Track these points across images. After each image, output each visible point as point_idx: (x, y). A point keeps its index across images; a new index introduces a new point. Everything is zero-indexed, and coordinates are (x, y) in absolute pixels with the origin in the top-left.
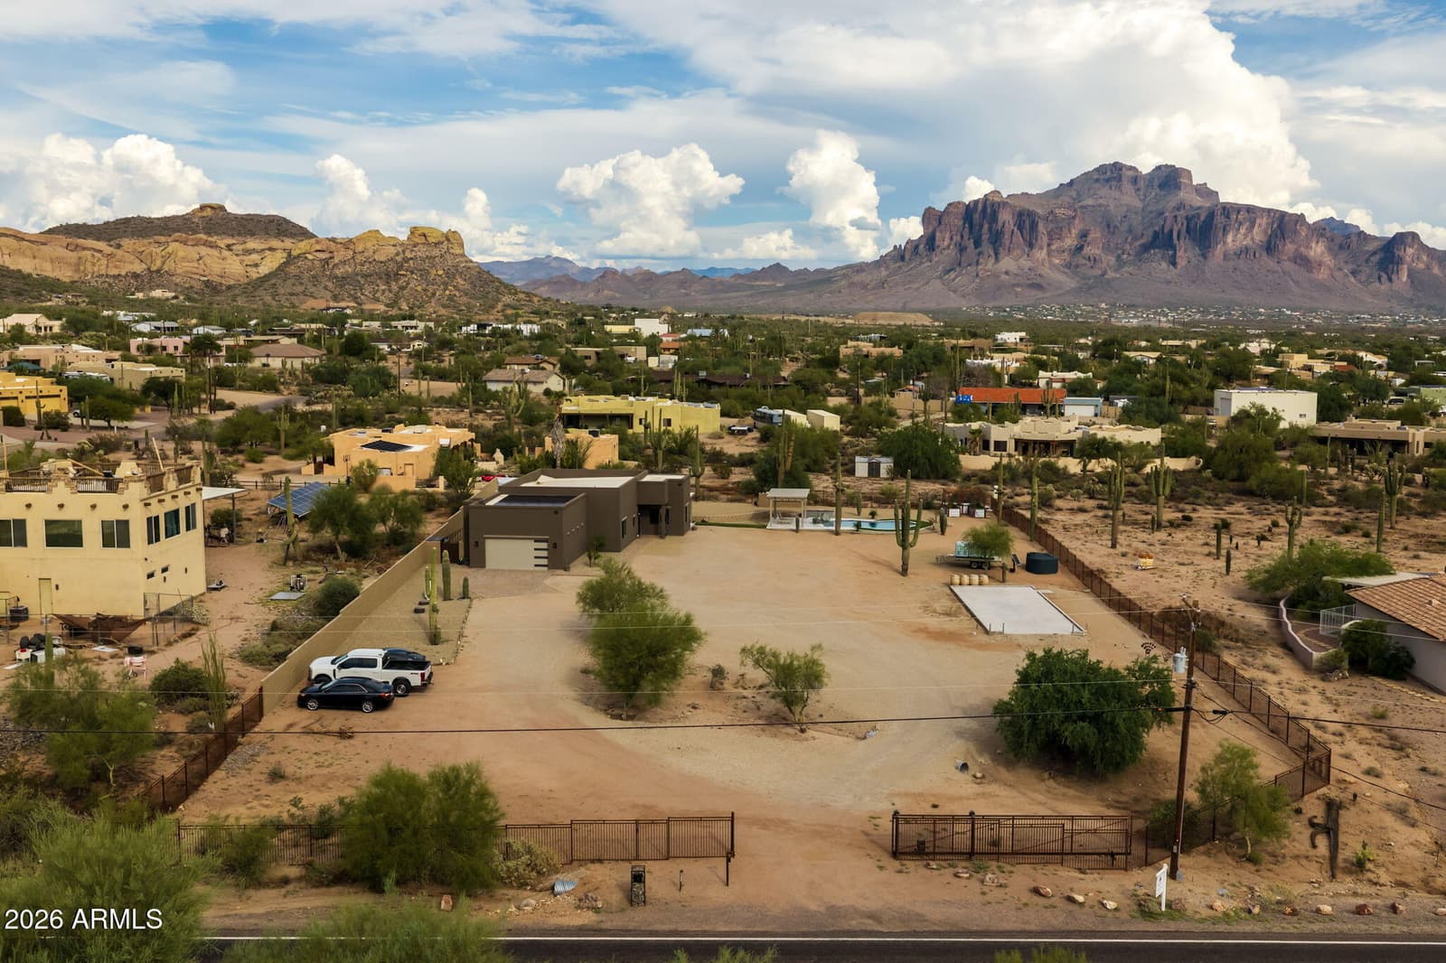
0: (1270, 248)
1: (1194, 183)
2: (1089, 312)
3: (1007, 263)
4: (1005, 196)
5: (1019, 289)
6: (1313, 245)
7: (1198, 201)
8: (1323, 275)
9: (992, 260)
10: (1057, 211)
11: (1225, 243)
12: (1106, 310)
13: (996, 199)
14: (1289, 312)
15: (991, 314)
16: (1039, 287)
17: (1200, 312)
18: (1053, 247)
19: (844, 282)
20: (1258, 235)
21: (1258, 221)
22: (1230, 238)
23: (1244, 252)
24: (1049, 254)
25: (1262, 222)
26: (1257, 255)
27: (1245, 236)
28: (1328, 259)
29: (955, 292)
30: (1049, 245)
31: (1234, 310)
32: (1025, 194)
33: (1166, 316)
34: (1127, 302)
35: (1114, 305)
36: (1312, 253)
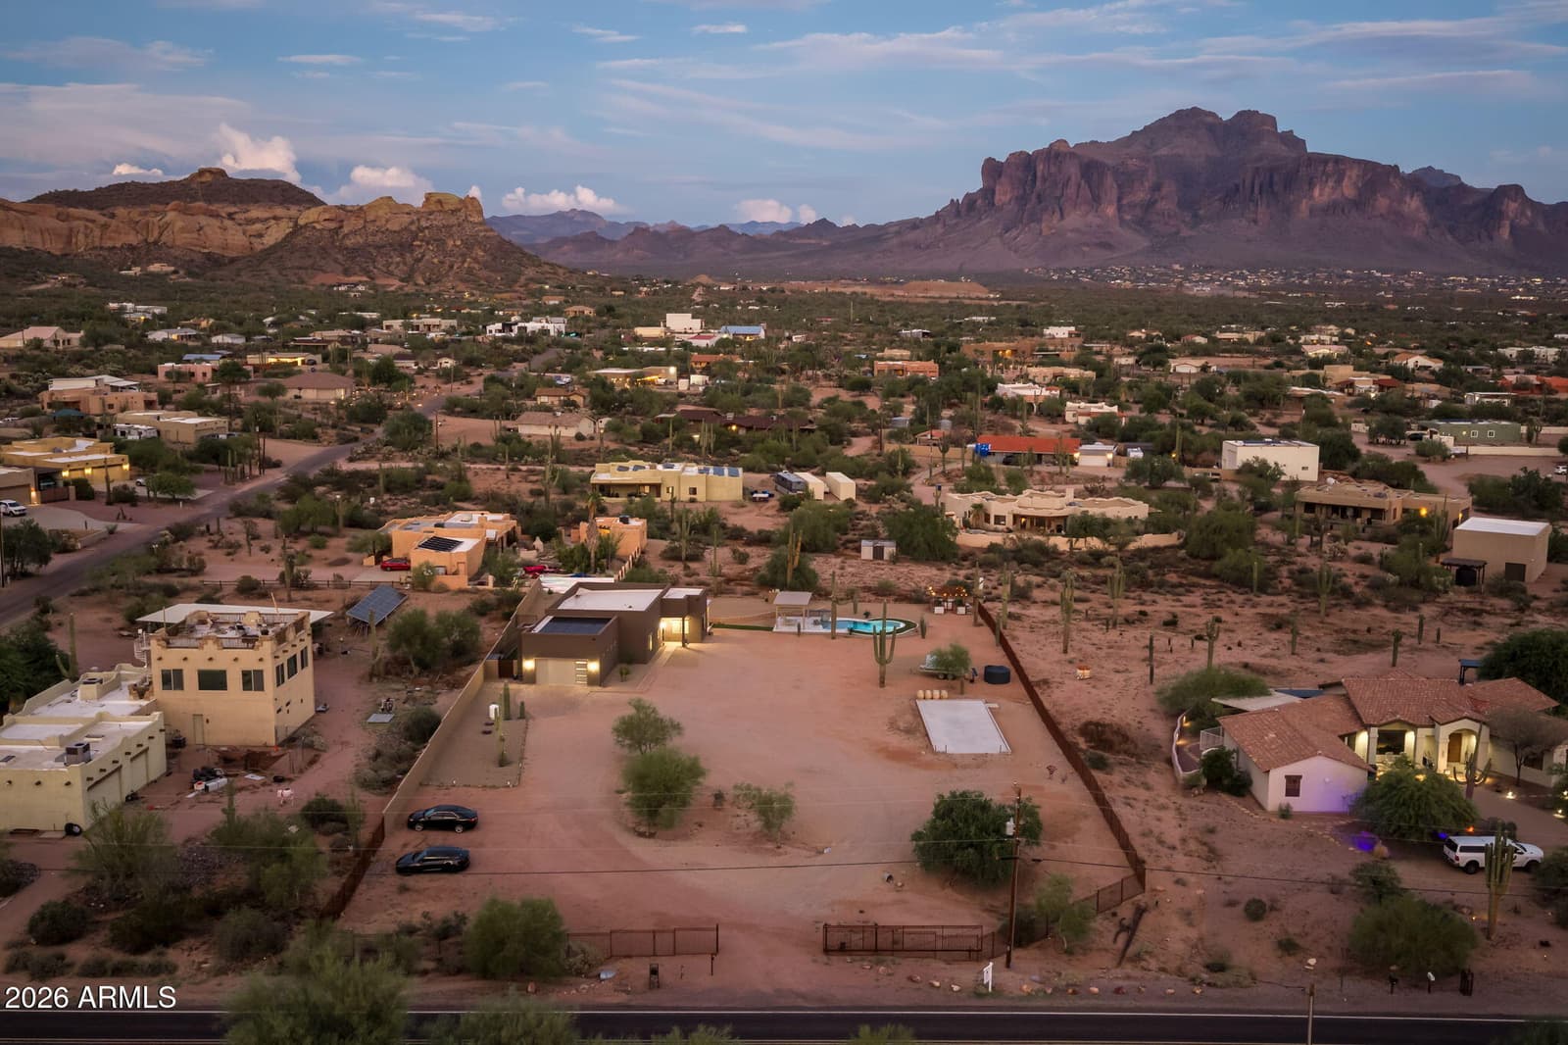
0: (1358, 204)
1: (1279, 131)
2: (1161, 274)
3: (1074, 219)
4: (1072, 146)
5: (1086, 249)
6: (1408, 199)
7: (1282, 150)
8: (1417, 233)
9: (1057, 215)
10: (1130, 162)
11: (1311, 197)
12: (1180, 272)
13: (1062, 149)
14: (1379, 274)
15: (1055, 277)
16: (1106, 246)
17: (1281, 274)
18: (1125, 202)
19: (895, 241)
20: (1348, 190)
21: (1348, 173)
22: (1317, 192)
23: (1332, 208)
24: (1120, 209)
25: (1354, 173)
26: (1346, 211)
27: (1334, 189)
28: (1423, 216)
29: (1016, 251)
30: (1120, 199)
31: (1321, 272)
32: (1093, 143)
33: (1245, 278)
34: (1203, 263)
35: (1188, 267)
36: (1406, 209)
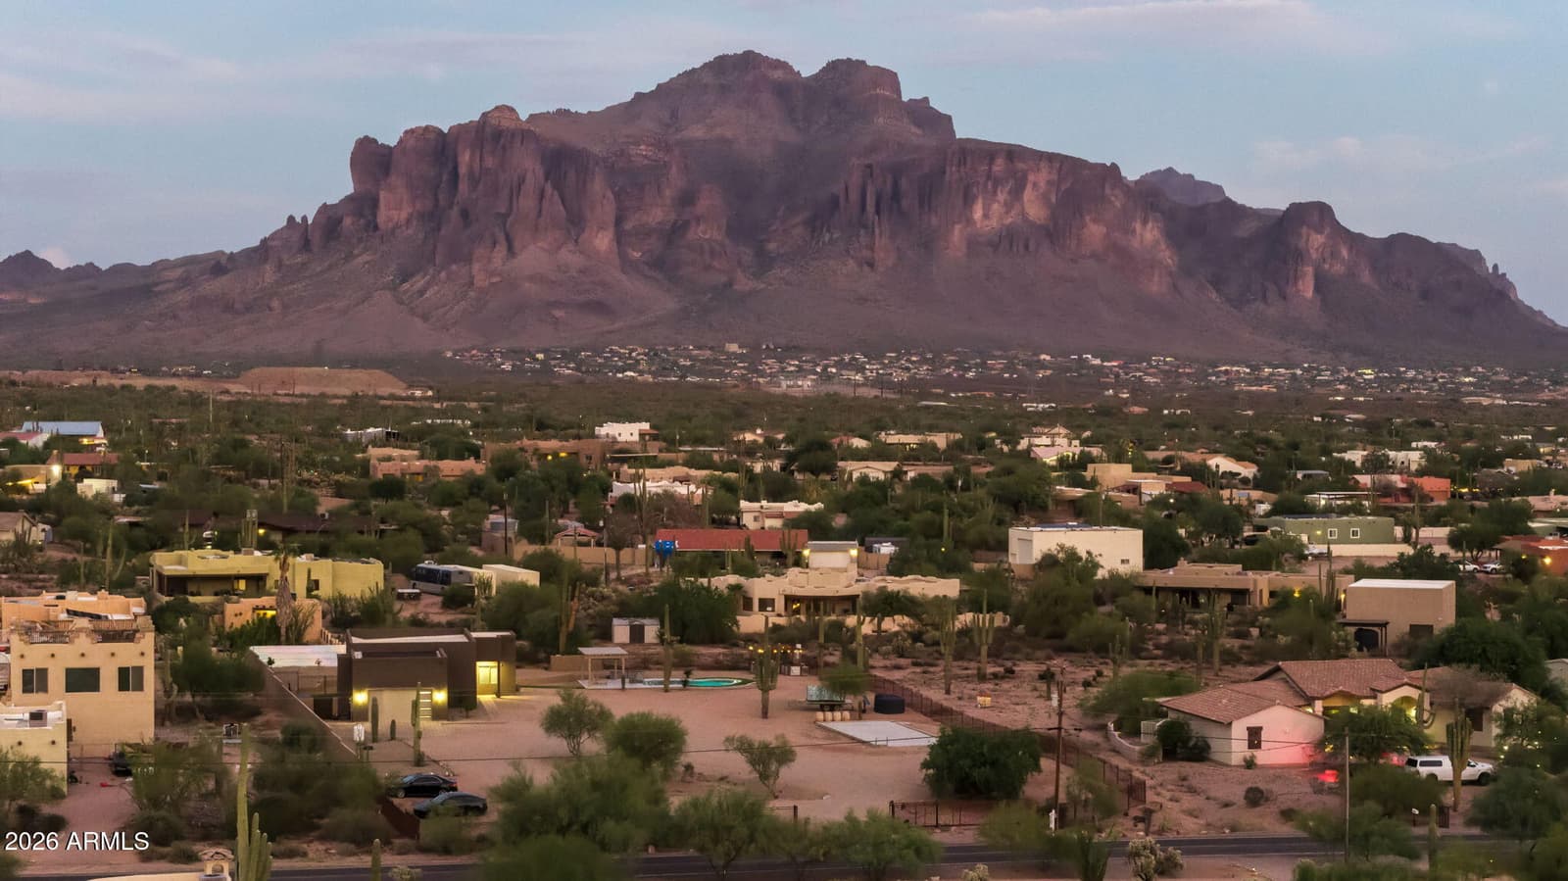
0: (1054, 232)
1: (905, 98)
2: (706, 361)
3: (534, 257)
4: (524, 116)
5: (558, 313)
6: (1138, 226)
7: (913, 134)
8: (1156, 286)
9: (501, 251)
10: (633, 150)
11: (970, 221)
12: (741, 357)
13: (505, 124)
14: (1097, 362)
15: (507, 367)
16: (599, 308)
17: (924, 361)
18: (628, 226)
19: (182, 297)
20: (1034, 207)
21: (1031, 178)
22: (978, 213)
23: (1008, 240)
24: (620, 237)
25: (1042, 177)
26: (1032, 247)
27: (1008, 207)
28: (1167, 256)
29: (425, 318)
30: (619, 221)
31: (994, 358)
32: (563, 114)
33: (861, 369)
34: (783, 341)
35: (755, 348)
36: (1135, 243)
